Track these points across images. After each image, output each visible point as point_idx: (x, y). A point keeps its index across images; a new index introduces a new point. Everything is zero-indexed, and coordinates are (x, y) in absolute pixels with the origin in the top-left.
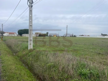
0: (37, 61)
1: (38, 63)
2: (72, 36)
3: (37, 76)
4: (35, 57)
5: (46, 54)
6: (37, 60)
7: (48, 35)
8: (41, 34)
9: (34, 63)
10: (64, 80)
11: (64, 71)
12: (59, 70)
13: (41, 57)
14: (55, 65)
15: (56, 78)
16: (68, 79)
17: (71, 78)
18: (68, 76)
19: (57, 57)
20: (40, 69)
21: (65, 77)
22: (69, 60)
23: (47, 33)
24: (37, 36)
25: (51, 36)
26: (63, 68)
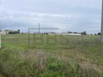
0: (6, 61)
1: (8, 62)
2: (44, 34)
3: (6, 76)
4: (3, 56)
5: (16, 53)
6: (6, 59)
7: (20, 33)
8: (12, 32)
9: (3, 62)
10: (35, 76)
11: (35, 67)
12: (30, 67)
13: (11, 55)
14: (26, 62)
15: (27, 75)
16: (38, 74)
17: (41, 72)
18: (39, 72)
19: (28, 54)
20: (10, 68)
21: (36, 73)
22: (40, 56)
23: (19, 30)
24: (7, 34)
25: (23, 33)
26: (34, 64)
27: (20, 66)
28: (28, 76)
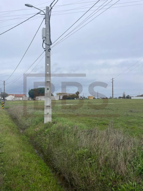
0: (59, 145)
1: (61, 149)
2: (124, 97)
3: (58, 173)
4: (54, 136)
5: (74, 132)
6: (58, 142)
7: (80, 97)
8: (66, 96)
9: (54, 148)
10: (109, 184)
11: (109, 165)
12: (99, 164)
13: (66, 137)
14: (90, 153)
15: (93, 178)
16: (115, 182)
17: (122, 179)
18: (116, 177)
19: (94, 137)
20: (64, 160)
21: (111, 178)
22: (118, 144)
23: (78, 93)
24: (60, 99)
25: (84, 97)
26: (106, 159)
27: (81, 158)
28: (94, 181)
